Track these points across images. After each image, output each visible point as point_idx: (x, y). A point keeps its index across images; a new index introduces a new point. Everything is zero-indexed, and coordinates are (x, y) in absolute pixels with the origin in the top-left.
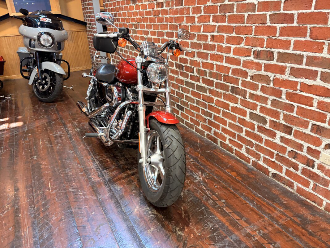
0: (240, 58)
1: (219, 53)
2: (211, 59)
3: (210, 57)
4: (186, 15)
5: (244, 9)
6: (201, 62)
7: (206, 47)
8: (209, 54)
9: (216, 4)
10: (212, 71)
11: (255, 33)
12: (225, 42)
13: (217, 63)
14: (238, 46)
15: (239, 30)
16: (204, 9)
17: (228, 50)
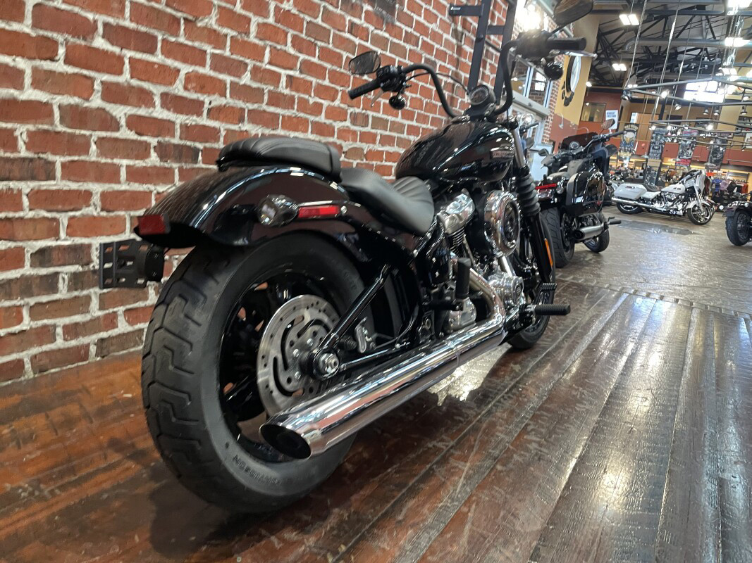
1: (302, 115)
2: (283, 127)
3: (282, 123)
6: (260, 134)
7: (276, 99)
8: (281, 118)
9: (302, 16)
12: (312, 94)
13: (296, 134)
14: (333, 104)
15: (333, 77)
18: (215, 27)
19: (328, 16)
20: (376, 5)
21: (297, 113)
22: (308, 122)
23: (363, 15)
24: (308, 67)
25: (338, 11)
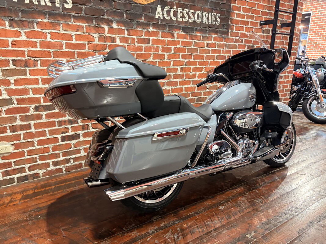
0: (202, 79)
1: (187, 79)
2: (180, 85)
3: (179, 84)
4: (154, 52)
5: (204, 52)
6: (171, 89)
7: (176, 77)
8: (179, 82)
9: (185, 47)
10: (181, 93)
11: (210, 65)
12: (192, 72)
13: (185, 86)
14: (201, 73)
15: (200, 64)
16: (174, 50)
17: (194, 76)
18: (153, 60)
19: (196, 44)
20: (219, 34)
21: (185, 79)
22: (190, 81)
23: (213, 39)
24: (188, 63)
25: (201, 41)
